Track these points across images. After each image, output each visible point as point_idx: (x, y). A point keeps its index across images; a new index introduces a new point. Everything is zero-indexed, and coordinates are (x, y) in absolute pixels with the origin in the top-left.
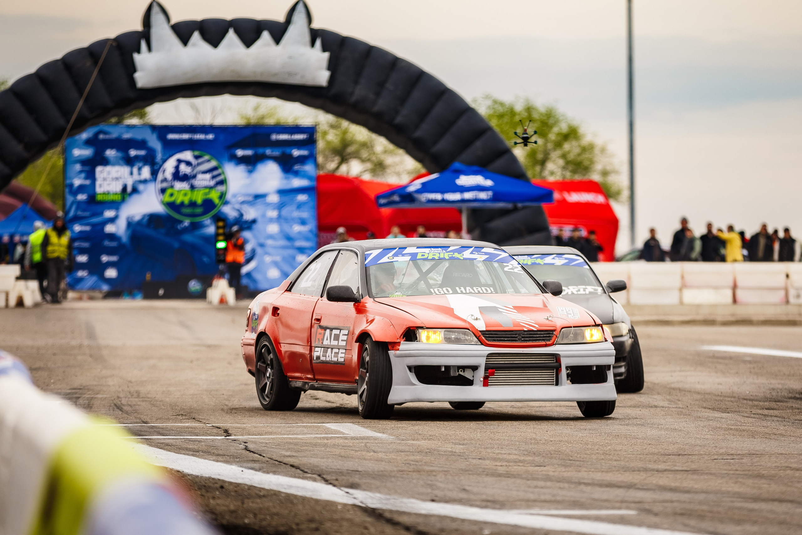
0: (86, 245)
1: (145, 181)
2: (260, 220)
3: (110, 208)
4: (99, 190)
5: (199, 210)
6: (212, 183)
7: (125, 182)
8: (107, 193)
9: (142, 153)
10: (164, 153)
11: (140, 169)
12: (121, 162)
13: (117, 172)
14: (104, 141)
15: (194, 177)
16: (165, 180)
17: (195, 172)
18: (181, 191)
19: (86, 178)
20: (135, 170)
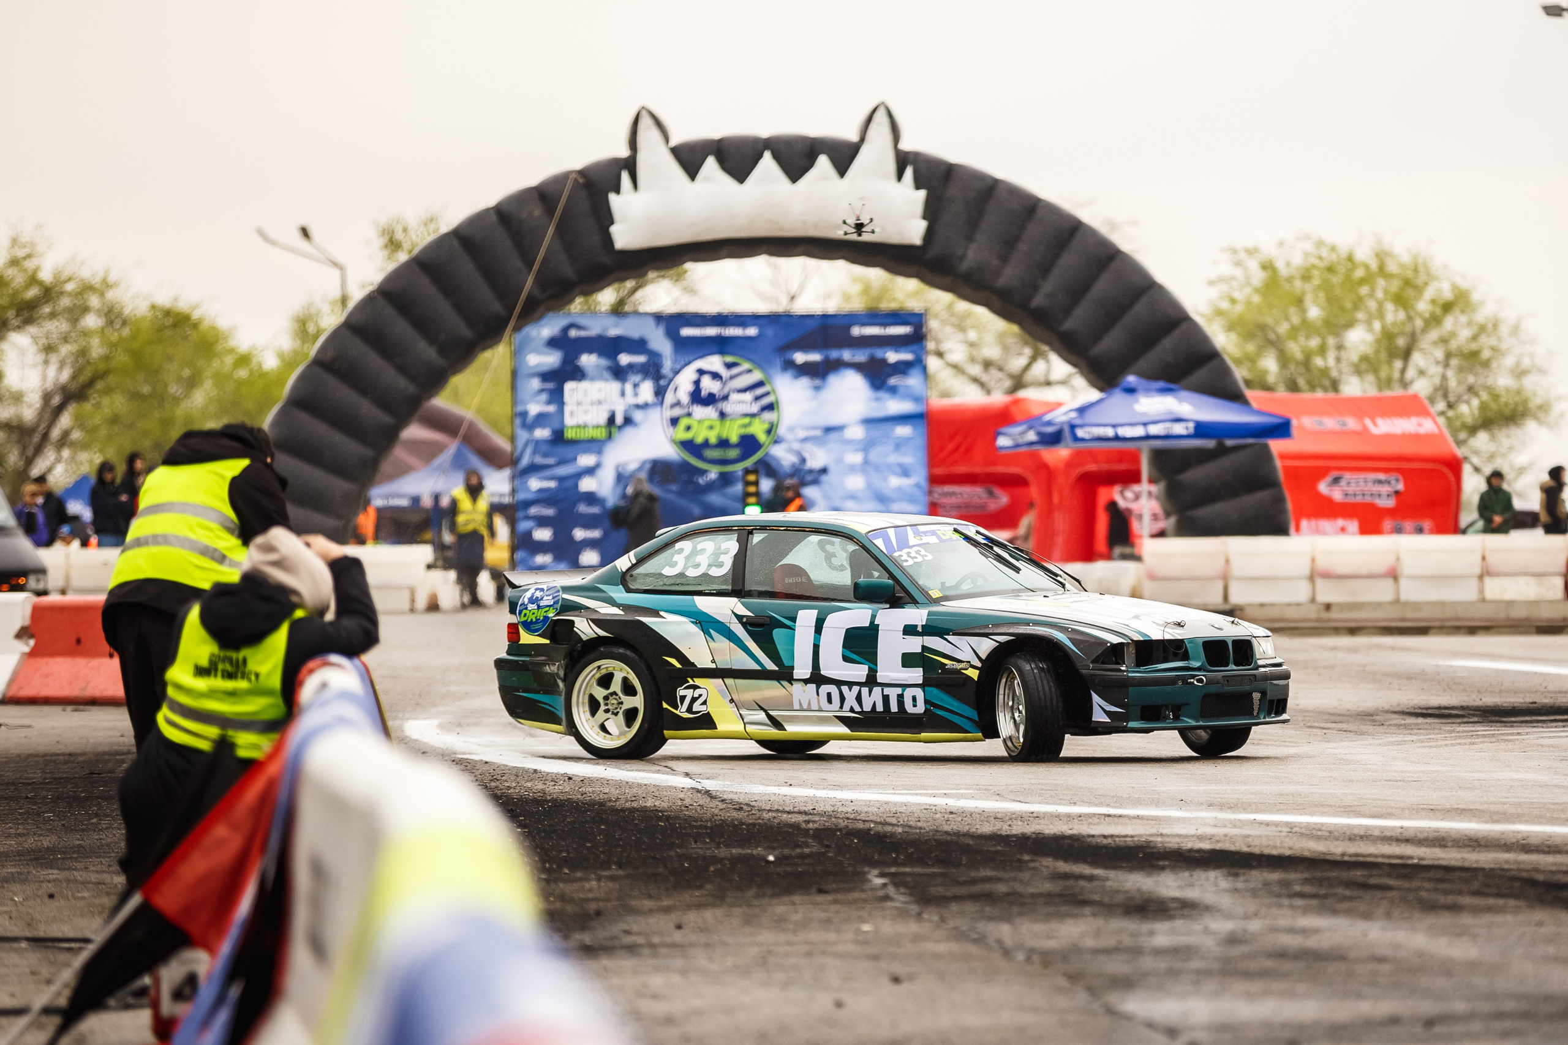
0: (550, 512)
1: (644, 407)
2: (833, 469)
3: (586, 451)
4: (569, 421)
5: (733, 453)
6: (755, 408)
7: (612, 408)
8: (583, 425)
9: (641, 359)
10: (675, 361)
11: (636, 386)
12: (606, 374)
13: (600, 390)
14: (579, 340)
15: (725, 398)
16: (678, 404)
17: (726, 391)
18: (704, 420)
19: (549, 402)
20: (628, 387)
